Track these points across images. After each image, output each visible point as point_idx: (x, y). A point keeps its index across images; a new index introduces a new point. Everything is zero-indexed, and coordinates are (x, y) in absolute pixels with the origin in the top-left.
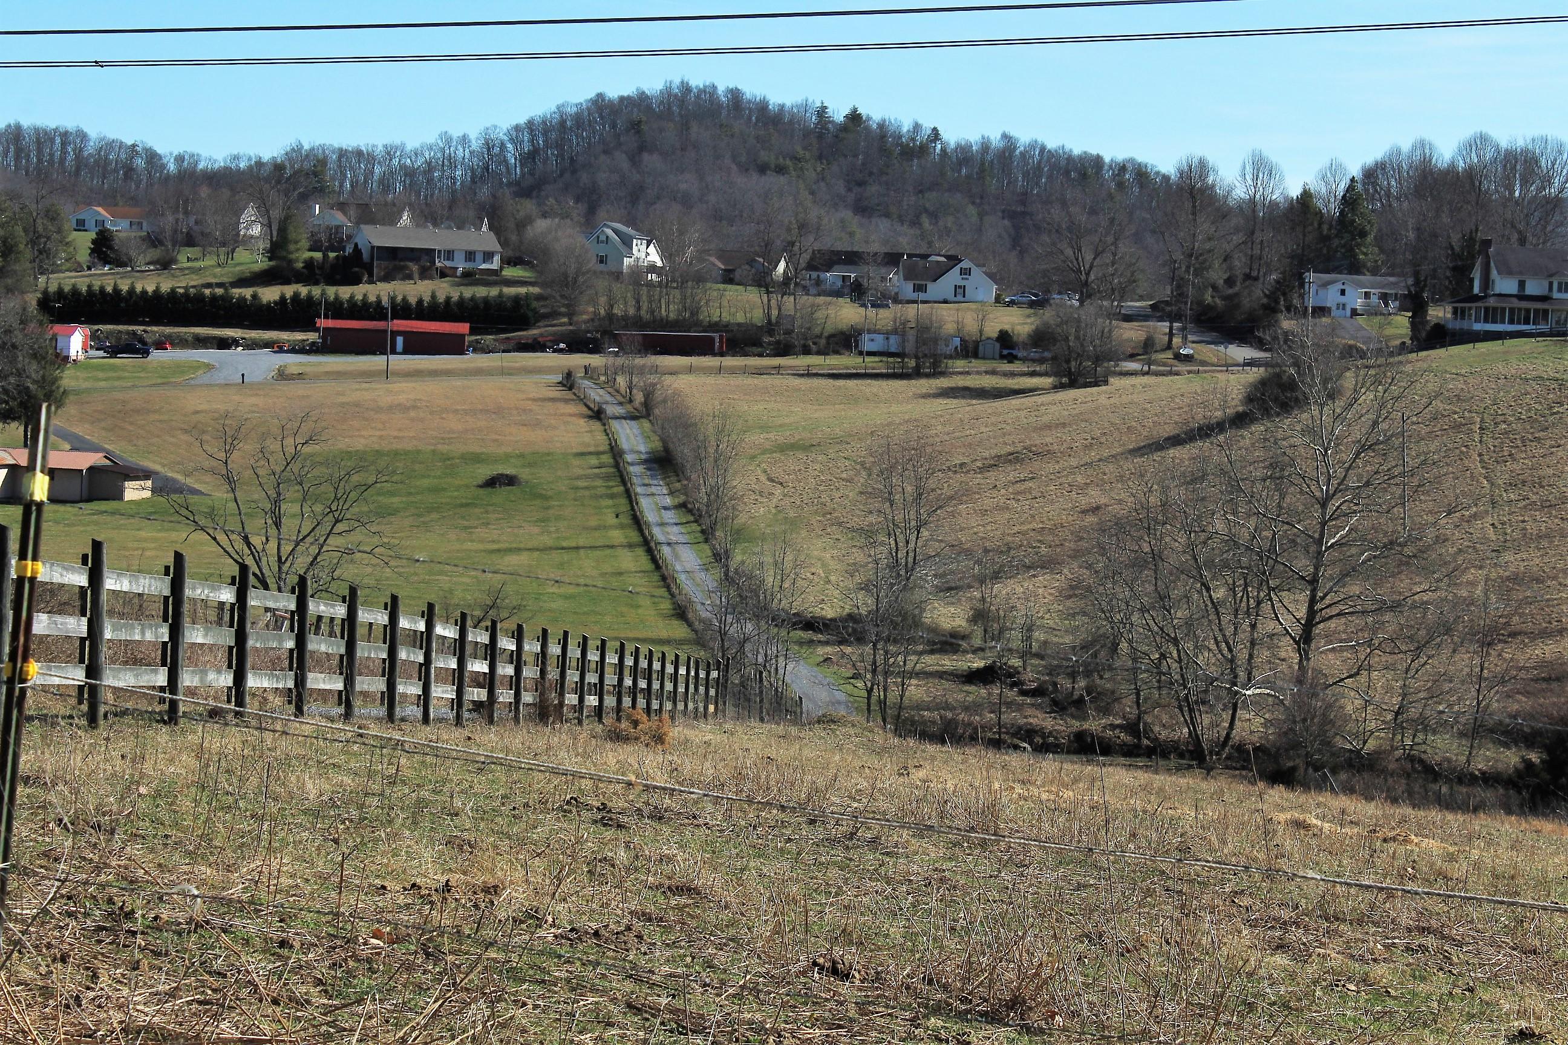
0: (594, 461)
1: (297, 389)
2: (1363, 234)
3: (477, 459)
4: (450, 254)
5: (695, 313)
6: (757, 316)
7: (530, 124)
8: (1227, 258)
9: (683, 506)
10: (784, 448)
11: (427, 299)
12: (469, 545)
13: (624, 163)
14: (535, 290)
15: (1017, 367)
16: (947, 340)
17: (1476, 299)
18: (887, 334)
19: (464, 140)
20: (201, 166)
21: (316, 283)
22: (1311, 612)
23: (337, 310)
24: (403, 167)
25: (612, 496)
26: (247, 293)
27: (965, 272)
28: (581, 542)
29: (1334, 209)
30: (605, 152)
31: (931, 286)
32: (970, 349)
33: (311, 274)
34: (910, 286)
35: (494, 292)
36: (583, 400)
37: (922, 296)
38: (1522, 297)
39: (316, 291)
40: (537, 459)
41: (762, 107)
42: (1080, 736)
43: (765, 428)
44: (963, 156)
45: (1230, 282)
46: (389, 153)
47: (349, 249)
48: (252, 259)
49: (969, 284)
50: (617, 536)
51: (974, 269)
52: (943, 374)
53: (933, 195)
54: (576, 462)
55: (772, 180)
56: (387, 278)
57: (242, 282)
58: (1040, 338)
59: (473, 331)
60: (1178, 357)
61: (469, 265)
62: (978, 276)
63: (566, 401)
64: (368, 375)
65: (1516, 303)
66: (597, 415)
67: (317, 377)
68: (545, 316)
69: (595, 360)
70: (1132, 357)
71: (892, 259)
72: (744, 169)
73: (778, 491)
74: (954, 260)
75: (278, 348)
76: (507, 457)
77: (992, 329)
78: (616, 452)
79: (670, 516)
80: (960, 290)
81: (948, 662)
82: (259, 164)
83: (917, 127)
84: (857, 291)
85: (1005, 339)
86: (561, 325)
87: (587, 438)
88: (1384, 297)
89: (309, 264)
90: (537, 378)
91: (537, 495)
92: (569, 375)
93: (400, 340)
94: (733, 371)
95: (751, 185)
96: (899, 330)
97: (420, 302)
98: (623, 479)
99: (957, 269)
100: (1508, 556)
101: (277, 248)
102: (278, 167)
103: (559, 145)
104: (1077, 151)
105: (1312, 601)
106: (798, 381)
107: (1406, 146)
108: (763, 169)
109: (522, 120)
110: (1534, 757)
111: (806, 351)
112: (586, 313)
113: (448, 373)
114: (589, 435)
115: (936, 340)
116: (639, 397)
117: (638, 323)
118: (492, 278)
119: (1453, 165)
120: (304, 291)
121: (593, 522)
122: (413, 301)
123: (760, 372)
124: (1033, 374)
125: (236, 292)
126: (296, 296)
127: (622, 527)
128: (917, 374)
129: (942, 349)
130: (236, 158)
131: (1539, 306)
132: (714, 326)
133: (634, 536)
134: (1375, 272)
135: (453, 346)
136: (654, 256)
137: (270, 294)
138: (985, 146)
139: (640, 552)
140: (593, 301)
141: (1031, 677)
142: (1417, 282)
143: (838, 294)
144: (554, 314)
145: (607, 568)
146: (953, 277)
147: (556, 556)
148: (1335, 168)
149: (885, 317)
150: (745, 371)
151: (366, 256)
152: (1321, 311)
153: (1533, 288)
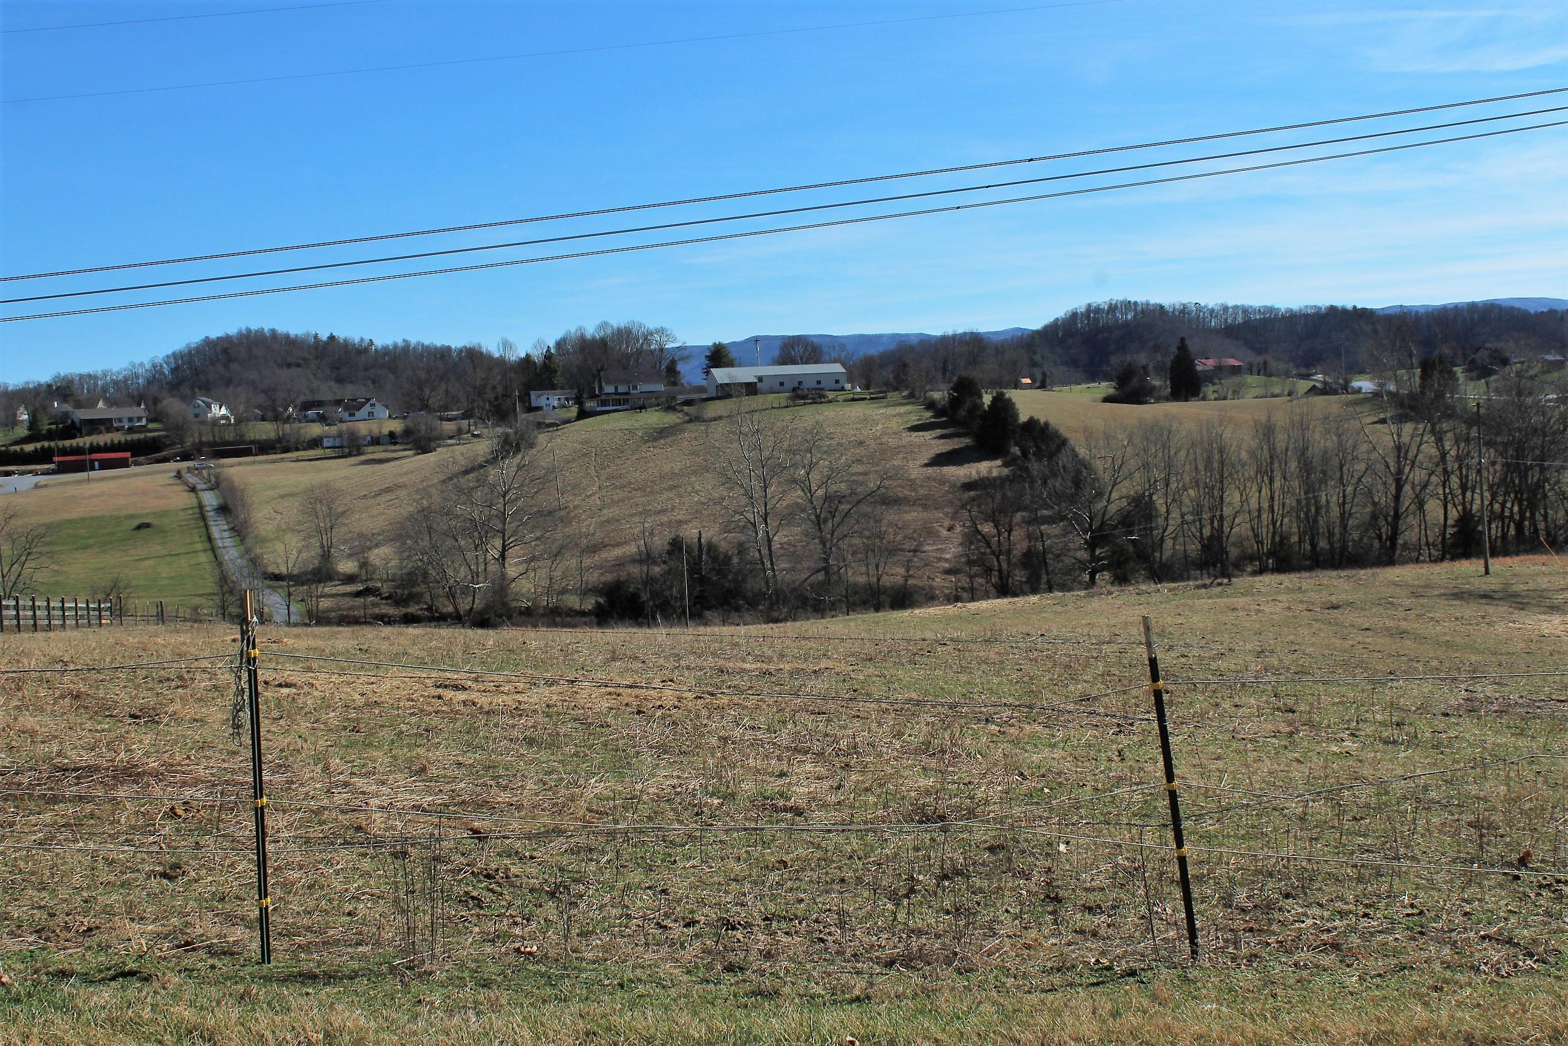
0: (190, 512)
1: (44, 492)
2: (556, 371)
3: (132, 517)
4: (120, 420)
5: (242, 436)
6: (272, 435)
7: (174, 354)
8: (494, 388)
9: (232, 529)
10: (282, 497)
11: (109, 442)
12: (126, 559)
13: (221, 369)
14: (163, 433)
15: (398, 447)
16: (364, 437)
17: (597, 396)
18: (334, 438)
19: (142, 365)
20: (10, 389)
21: (53, 440)
22: (504, 546)
23: (64, 452)
24: (112, 380)
25: (198, 528)
26: (18, 448)
27: (373, 405)
28: (182, 551)
29: (542, 359)
30: (212, 364)
31: (357, 413)
32: (376, 441)
33: (50, 436)
34: (347, 414)
35: (142, 436)
36: (186, 483)
37: (352, 418)
38: (616, 394)
39: (52, 444)
40: (163, 514)
41: (287, 337)
42: (406, 615)
43: (275, 488)
44: (386, 352)
45: (496, 398)
46: (105, 375)
47: (69, 422)
48: (22, 431)
49: (375, 410)
50: (199, 546)
51: (377, 404)
52: (362, 454)
53: (372, 371)
54: (181, 513)
55: (294, 371)
56: (89, 434)
57: (16, 443)
58: (407, 432)
59: (132, 456)
60: (473, 435)
61: (131, 424)
62: (379, 406)
63: (177, 484)
64: (80, 482)
65: (614, 397)
66: (193, 489)
67: (54, 485)
68: (169, 445)
69: (190, 464)
70: (451, 438)
71: (338, 402)
72: (280, 366)
73: (279, 517)
74: (368, 400)
75: (35, 473)
76: (147, 515)
77: (386, 431)
78: (201, 507)
79: (226, 534)
80: (371, 414)
81: (349, 588)
82: (40, 385)
83: (362, 340)
84: (322, 419)
85: (392, 435)
86: (178, 448)
87: (188, 501)
88: (567, 399)
89: (50, 431)
90: (164, 475)
91: (162, 531)
92: (179, 472)
93: (97, 464)
94: (261, 462)
95: (284, 374)
96: (340, 435)
97: (106, 444)
98: (204, 518)
99: (368, 405)
100: (605, 511)
101: (33, 424)
102: (49, 386)
103: (190, 363)
104: (439, 345)
105: (504, 541)
106: (293, 464)
107: (573, 330)
108: (289, 366)
109: (170, 352)
110: (601, 600)
111: (297, 449)
112: (189, 442)
113: (120, 477)
114: (189, 500)
115: (358, 438)
116: (213, 479)
117: (214, 444)
118: (142, 429)
119: (594, 337)
120: (46, 444)
121: (188, 541)
122: (102, 444)
123: (274, 462)
124: (405, 450)
125: (12, 448)
126: (43, 447)
127: (202, 542)
128: (350, 455)
129: (361, 442)
130: (28, 383)
131: (625, 397)
132: (252, 442)
133: (207, 545)
134: (562, 388)
135: (123, 464)
136: (224, 411)
137: (29, 448)
138: (396, 346)
139: (210, 553)
140: (192, 436)
141: (386, 589)
142: (579, 391)
143: (313, 421)
144: (173, 444)
145: (193, 562)
146: (367, 408)
147: (168, 559)
148: (540, 342)
149: (333, 430)
150: (266, 462)
151: (78, 425)
152: (539, 409)
153: (621, 389)
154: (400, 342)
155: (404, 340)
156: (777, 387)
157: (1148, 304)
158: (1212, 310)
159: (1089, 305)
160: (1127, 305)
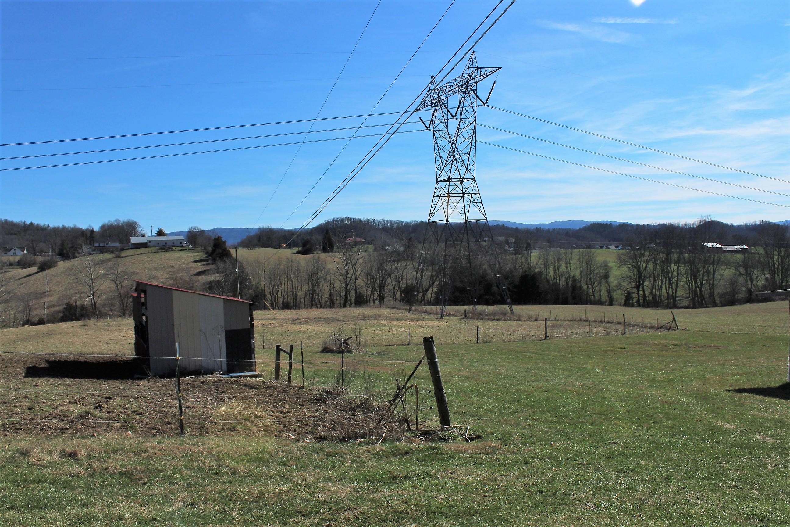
31: (8, 253)
34: (4, 253)
49: (17, 252)
146: (13, 251)
153: (101, 245)
154: (61, 226)
155: (63, 225)
156: (157, 245)
157: (355, 219)
158: (379, 221)
159: (334, 219)
160: (348, 219)
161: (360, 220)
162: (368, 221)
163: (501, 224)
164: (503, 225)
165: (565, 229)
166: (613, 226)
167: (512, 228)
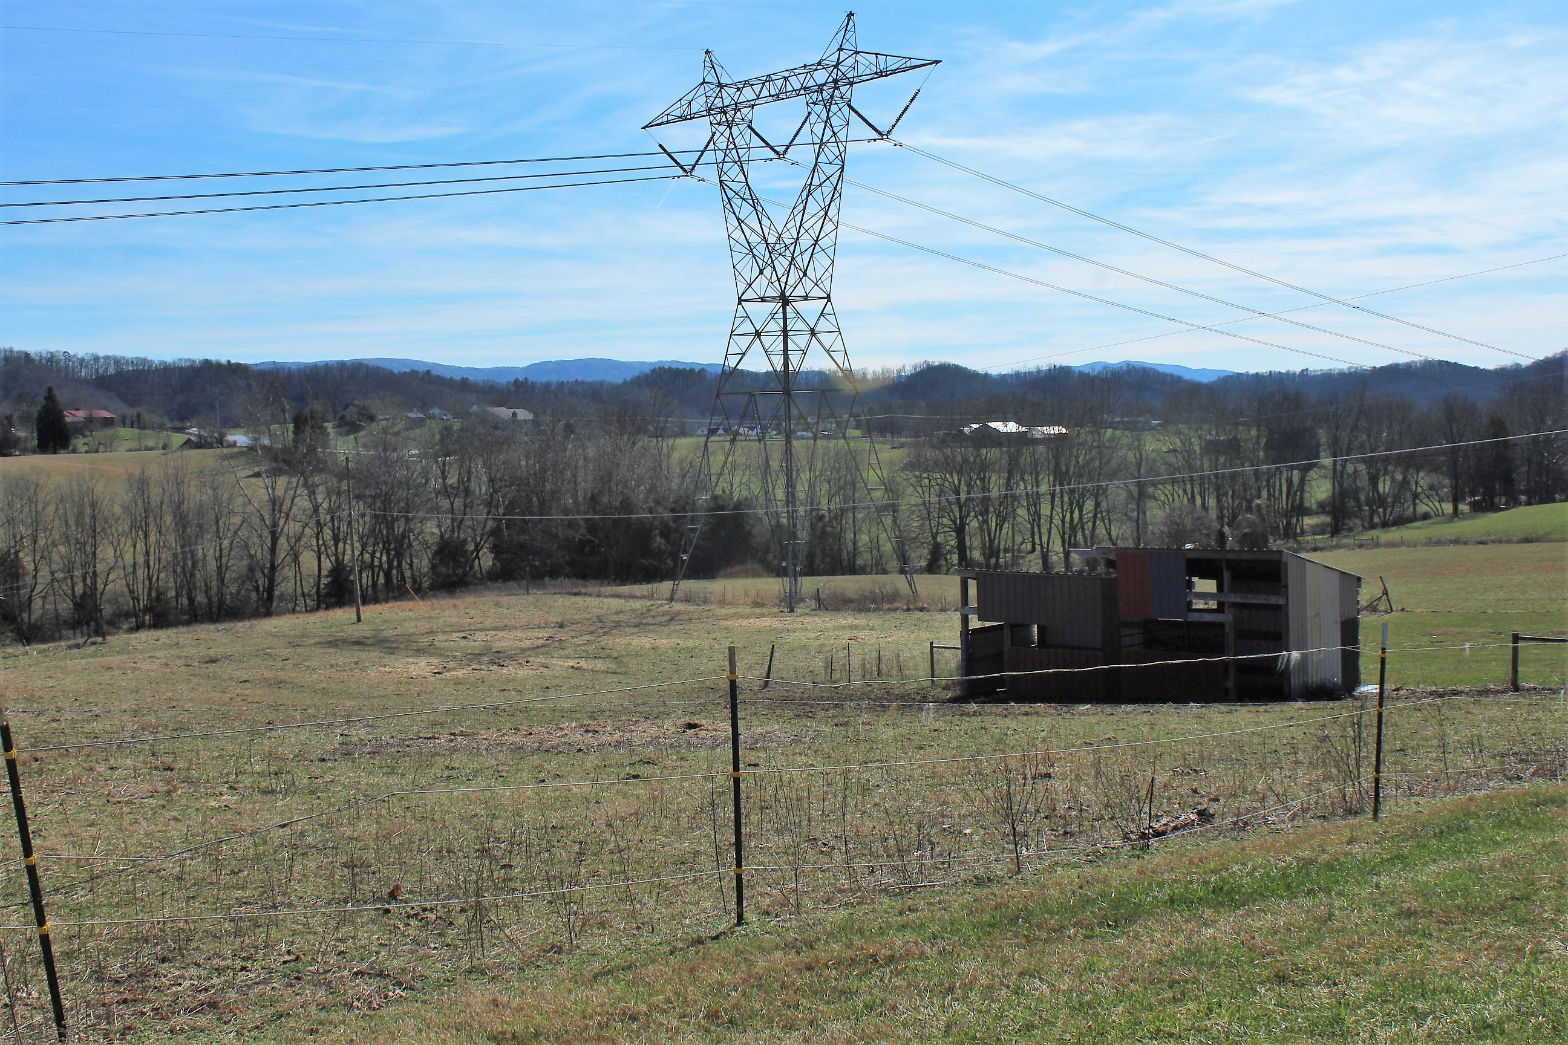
158: (82, 360)
161: (27, 355)
162: (52, 359)
163: (422, 369)
164: (428, 372)
165: (591, 384)
166: (709, 376)
167: (451, 379)
